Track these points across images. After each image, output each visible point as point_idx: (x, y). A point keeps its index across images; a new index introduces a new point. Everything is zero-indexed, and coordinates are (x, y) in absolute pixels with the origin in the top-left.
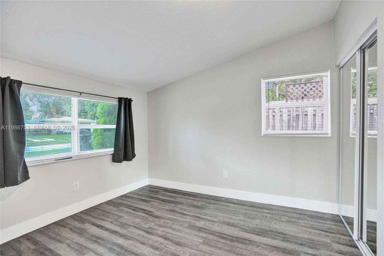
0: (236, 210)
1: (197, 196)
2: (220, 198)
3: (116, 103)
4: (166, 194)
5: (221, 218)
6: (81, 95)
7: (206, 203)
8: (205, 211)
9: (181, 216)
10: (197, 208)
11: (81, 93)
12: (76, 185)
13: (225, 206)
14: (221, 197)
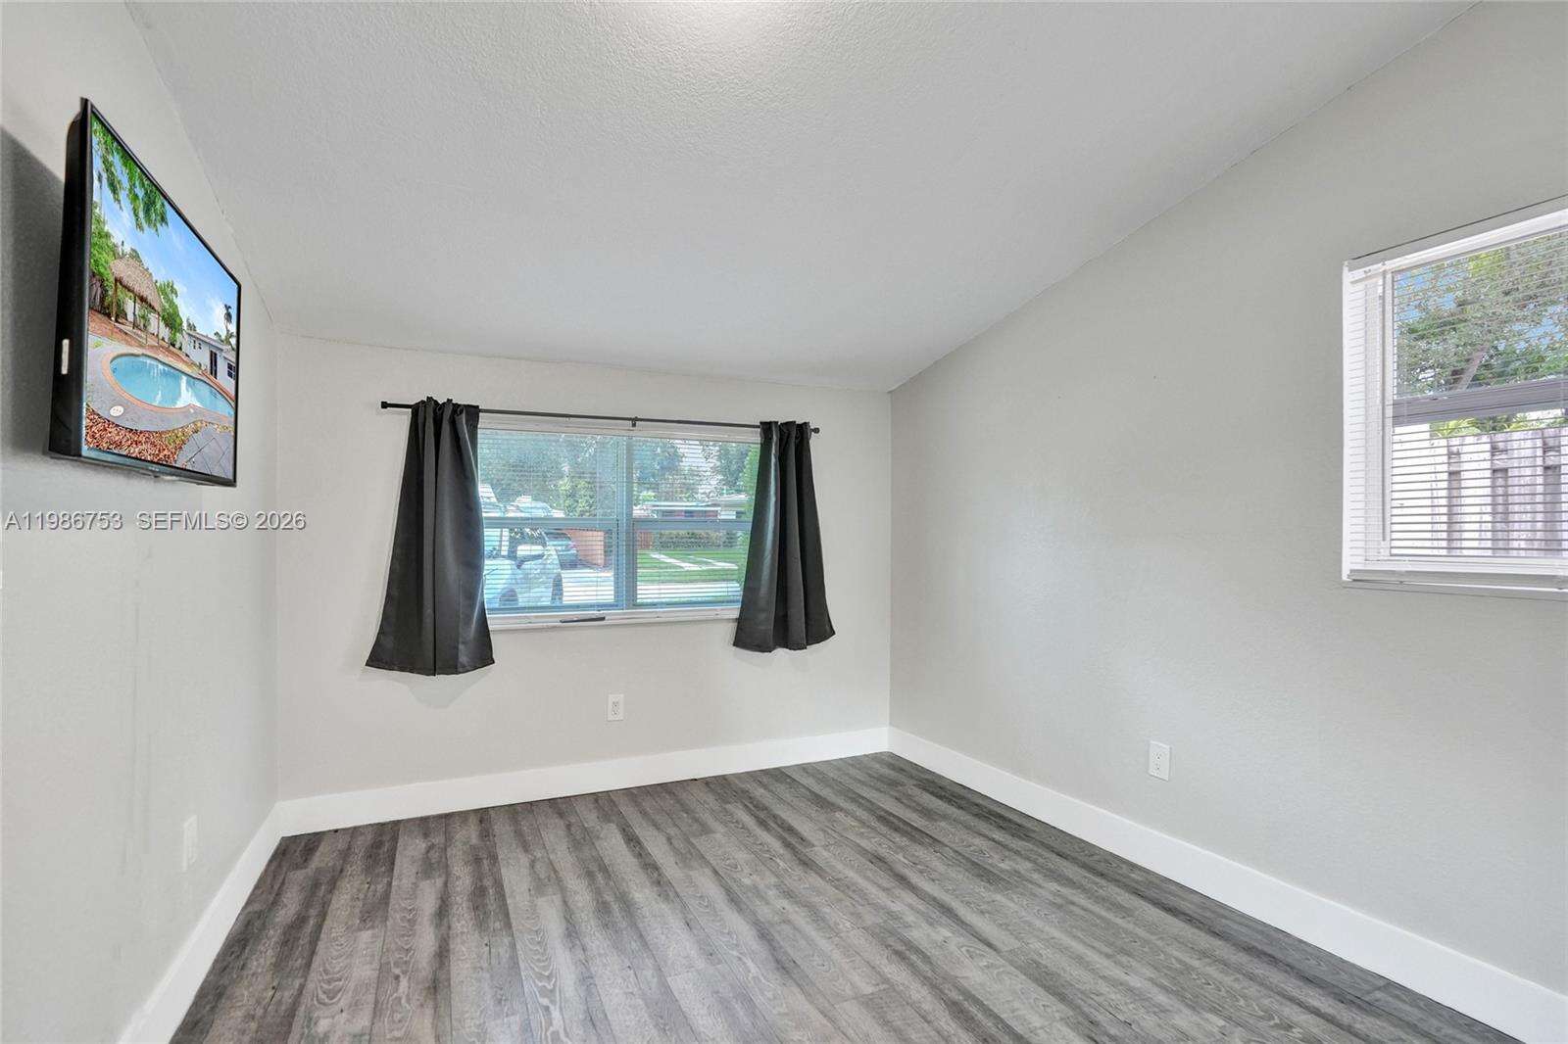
0: (1153, 938)
1: (1033, 835)
2: (1125, 869)
3: (755, 438)
4: (916, 799)
5: (1036, 945)
6: (634, 425)
7: (1040, 868)
8: (998, 897)
9: (886, 885)
10: (979, 876)
11: (634, 421)
12: (615, 704)
13: (1117, 907)
14: (1133, 866)
